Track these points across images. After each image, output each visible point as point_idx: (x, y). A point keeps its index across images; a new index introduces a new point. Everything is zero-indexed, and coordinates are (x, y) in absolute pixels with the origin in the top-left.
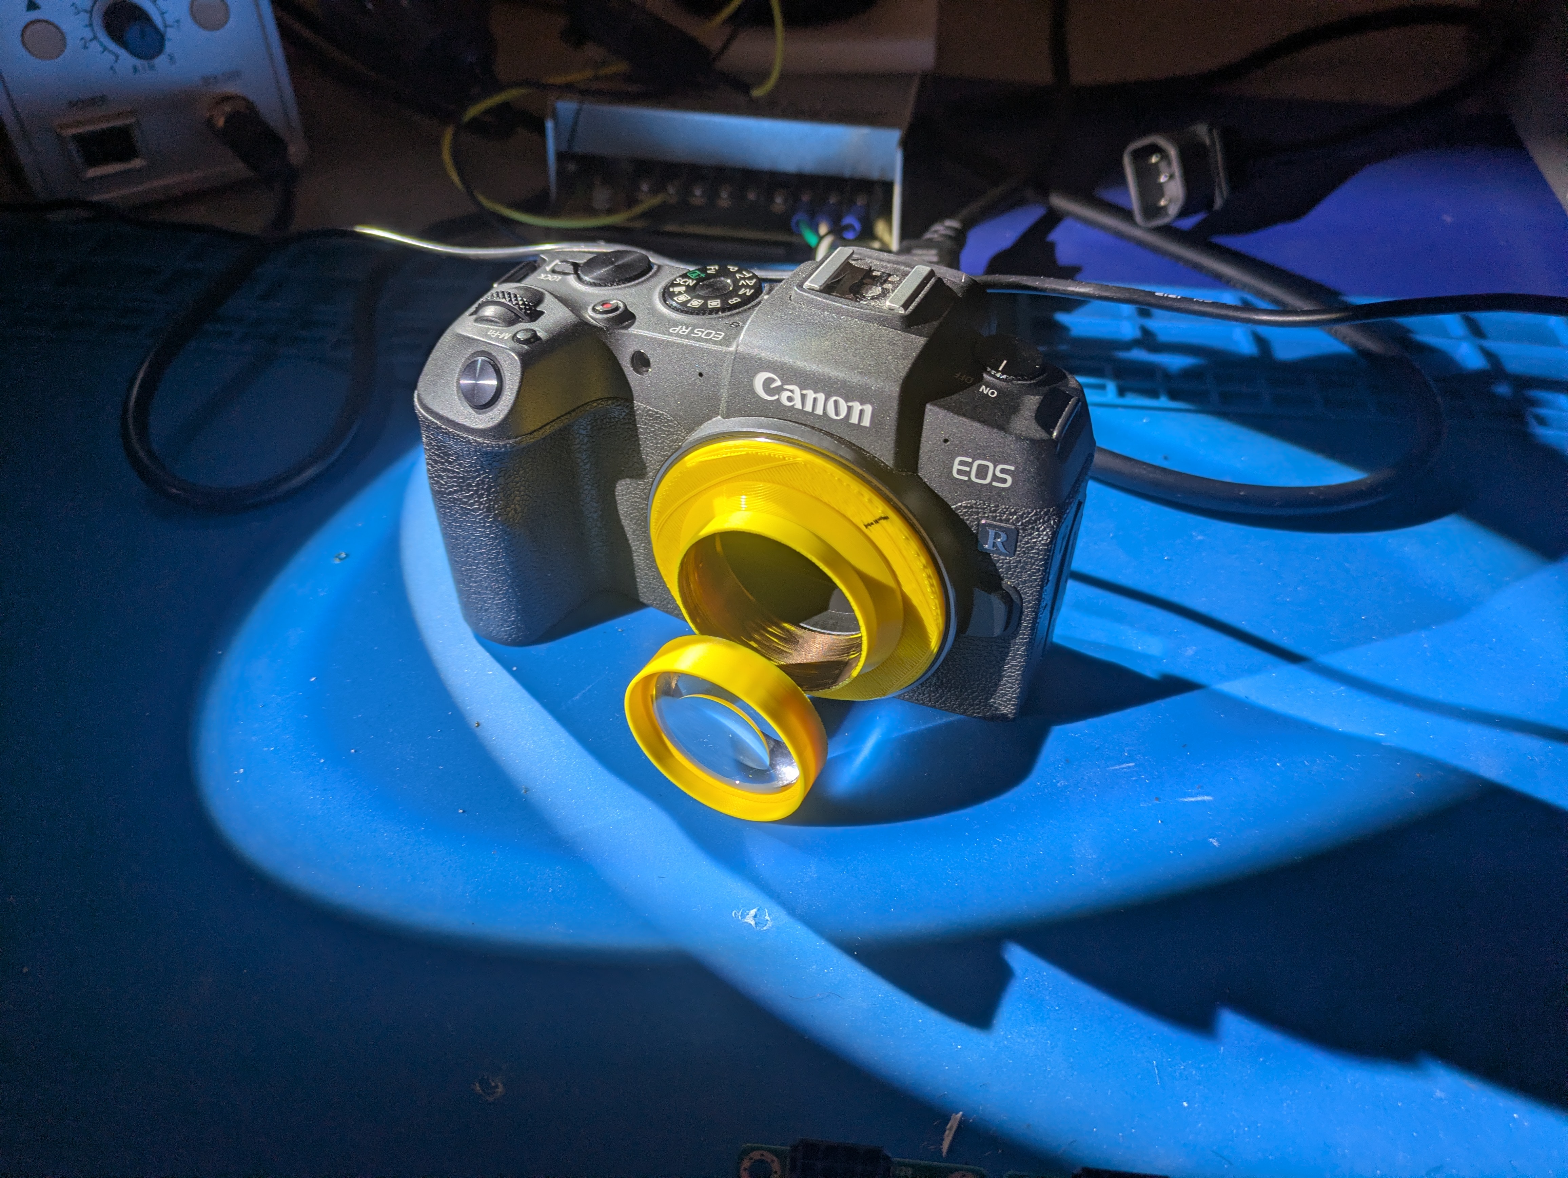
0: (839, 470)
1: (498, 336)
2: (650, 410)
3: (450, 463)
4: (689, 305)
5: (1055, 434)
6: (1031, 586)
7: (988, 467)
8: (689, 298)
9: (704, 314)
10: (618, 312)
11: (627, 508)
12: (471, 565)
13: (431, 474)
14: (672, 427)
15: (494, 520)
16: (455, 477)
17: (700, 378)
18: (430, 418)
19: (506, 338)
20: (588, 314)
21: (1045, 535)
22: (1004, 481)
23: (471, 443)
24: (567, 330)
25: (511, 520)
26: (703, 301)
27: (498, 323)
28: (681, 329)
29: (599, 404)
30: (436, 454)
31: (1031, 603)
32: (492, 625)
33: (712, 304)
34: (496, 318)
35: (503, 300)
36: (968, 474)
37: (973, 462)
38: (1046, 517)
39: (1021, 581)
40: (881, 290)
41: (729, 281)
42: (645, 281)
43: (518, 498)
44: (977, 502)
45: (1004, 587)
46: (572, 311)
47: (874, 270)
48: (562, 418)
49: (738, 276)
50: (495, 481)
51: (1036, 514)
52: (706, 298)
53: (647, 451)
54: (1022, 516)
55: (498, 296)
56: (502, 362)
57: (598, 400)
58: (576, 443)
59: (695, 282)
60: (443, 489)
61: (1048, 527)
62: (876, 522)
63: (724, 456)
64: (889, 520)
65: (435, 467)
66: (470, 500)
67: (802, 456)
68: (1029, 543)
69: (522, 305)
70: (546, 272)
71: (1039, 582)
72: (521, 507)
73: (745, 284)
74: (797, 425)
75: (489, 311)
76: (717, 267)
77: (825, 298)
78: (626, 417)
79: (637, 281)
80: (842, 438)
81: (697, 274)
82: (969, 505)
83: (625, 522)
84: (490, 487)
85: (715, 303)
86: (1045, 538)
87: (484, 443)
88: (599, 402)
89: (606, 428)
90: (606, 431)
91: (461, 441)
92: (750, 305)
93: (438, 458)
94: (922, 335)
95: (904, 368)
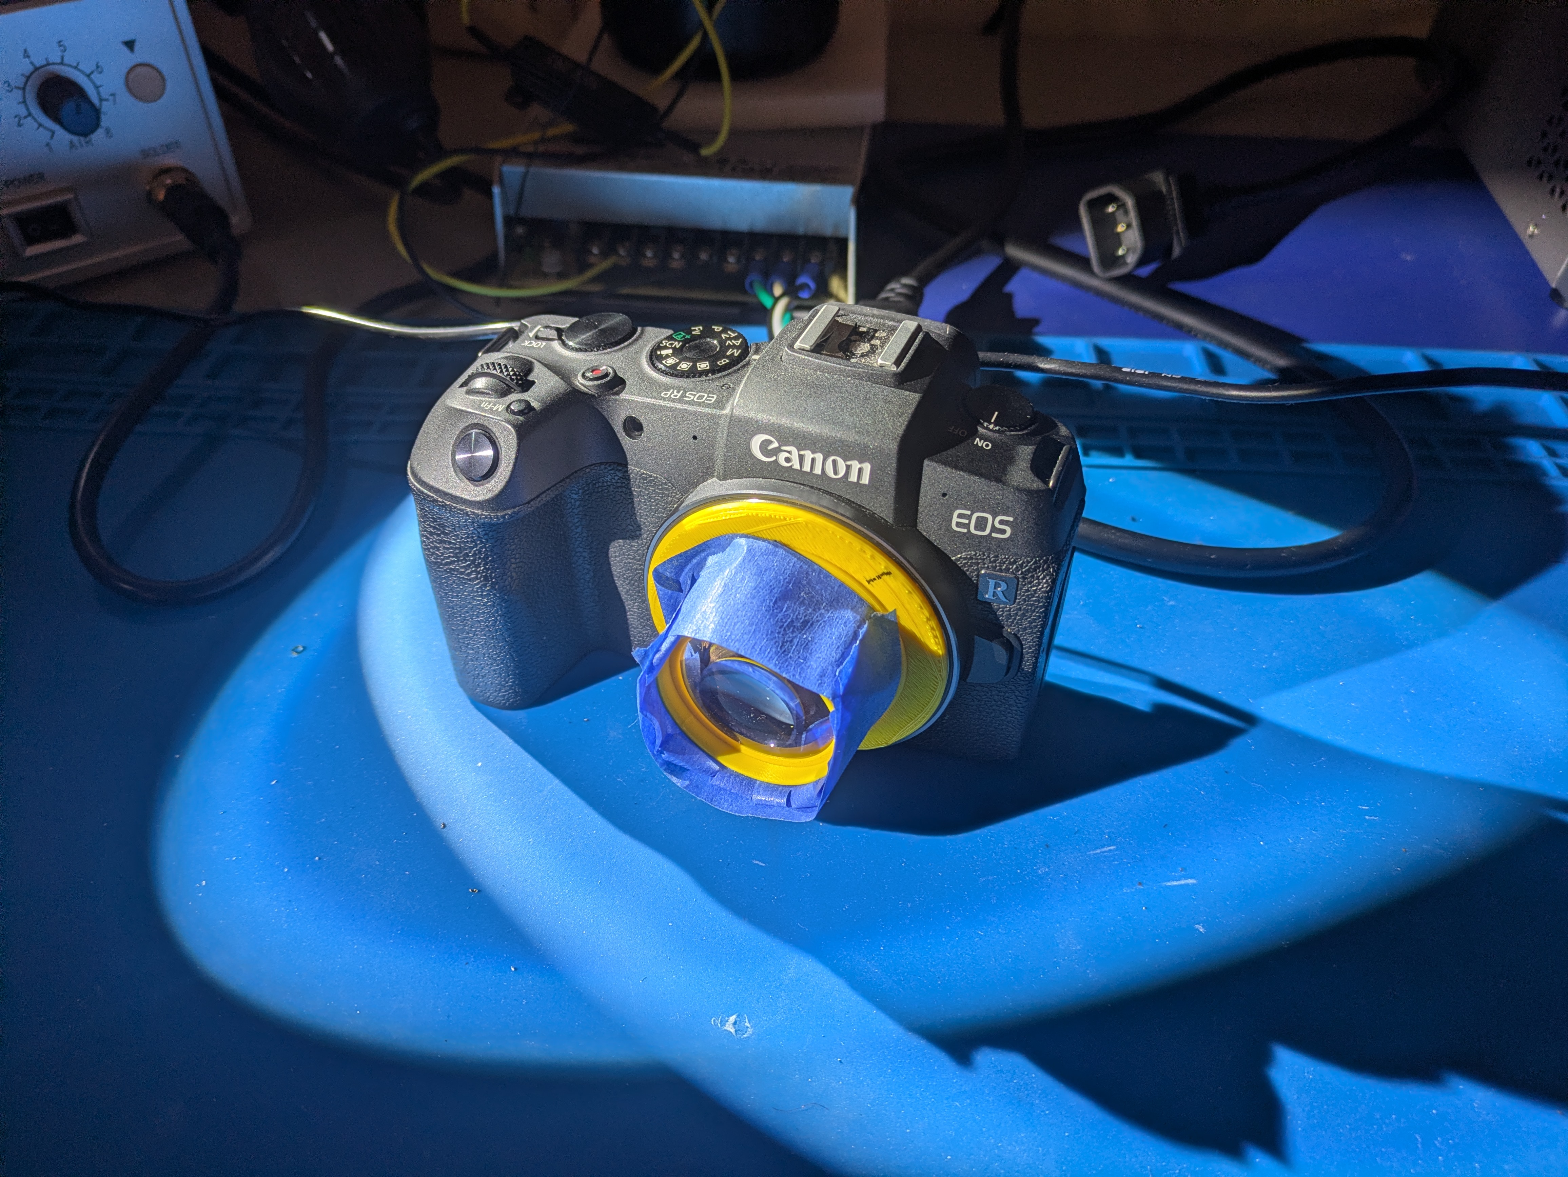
0: (841, 528)
1: (491, 408)
2: (643, 473)
3: (446, 534)
4: (678, 368)
5: (1051, 484)
6: (1032, 632)
8: (678, 361)
9: (693, 377)
11: (620, 569)
12: (468, 633)
13: (426, 545)
14: (666, 489)
15: (491, 588)
16: (451, 548)
17: (694, 441)
18: (426, 491)
19: (500, 410)
20: (578, 381)
21: (1045, 583)
22: (1003, 532)
23: (468, 515)
24: (560, 399)
25: (508, 587)
26: (691, 364)
27: (490, 394)
28: (673, 392)
29: (592, 470)
30: (431, 527)
31: (1031, 649)
32: (489, 690)
33: (702, 366)
34: (488, 390)
35: (494, 372)
36: (967, 526)
37: (972, 514)
38: (1046, 566)
39: (1021, 628)
40: (869, 347)
41: (715, 342)
42: (630, 344)
43: (514, 566)
44: (976, 553)
45: (1004, 635)
46: (562, 379)
47: (861, 326)
48: (557, 485)
49: (723, 336)
50: (492, 551)
51: (1035, 562)
52: (695, 361)
53: (640, 513)
54: (1021, 565)
55: (488, 368)
56: (498, 434)
57: (591, 465)
58: (567, 508)
59: (681, 343)
60: (439, 560)
61: (1047, 575)
62: (879, 577)
63: (724, 518)
64: (891, 575)
65: (431, 538)
66: (467, 570)
67: (803, 516)
68: (1029, 591)
69: (513, 375)
70: (530, 339)
71: (1040, 628)
72: (517, 574)
73: (731, 344)
74: (795, 485)
75: (480, 383)
76: (702, 328)
77: (816, 358)
78: (619, 481)
79: (622, 345)
80: (841, 497)
81: (682, 336)
82: (968, 556)
83: (619, 583)
84: (486, 557)
85: (704, 365)
86: (1045, 586)
87: (482, 515)
88: (592, 467)
89: (599, 492)
90: (599, 494)
91: (458, 513)
92: (739, 366)
93: (433, 529)
94: (915, 391)
95: (901, 426)
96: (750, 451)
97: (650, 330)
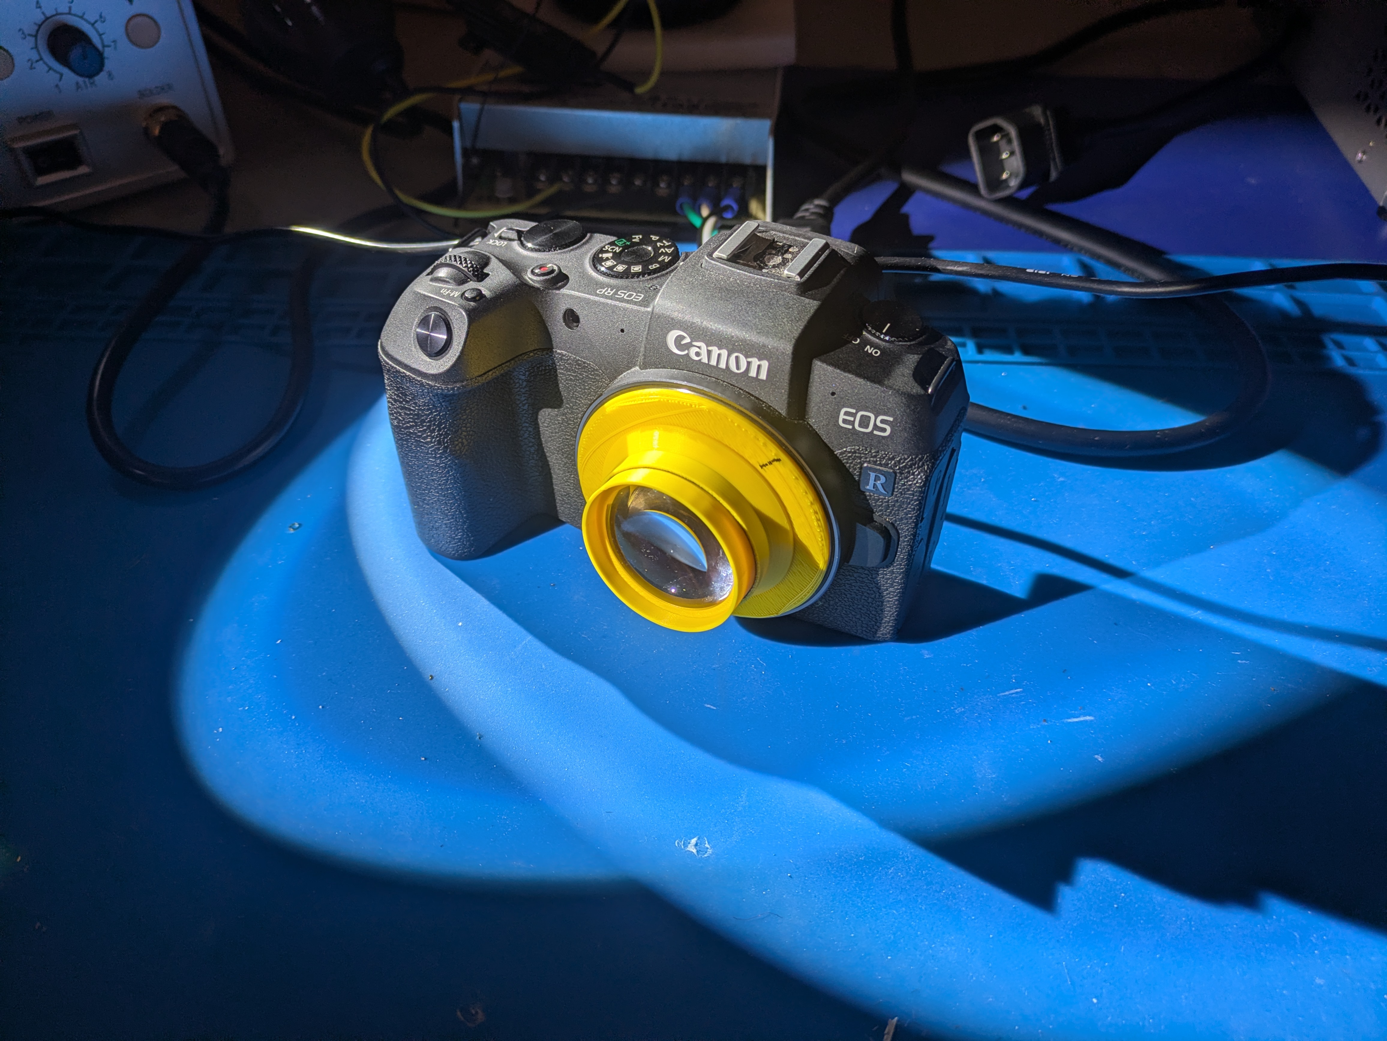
0: (740, 417)
1: (449, 294)
2: (579, 360)
3: (407, 402)
4: (615, 270)
5: (930, 390)
6: (907, 523)
7: (870, 417)
8: (615, 263)
9: (627, 278)
10: (553, 275)
11: (559, 444)
12: (424, 490)
13: (391, 411)
14: (598, 375)
15: (443, 452)
16: (411, 414)
17: (622, 333)
18: (390, 363)
19: (455, 296)
21: (920, 479)
22: (884, 430)
23: (424, 386)
24: (508, 290)
25: (458, 452)
26: (627, 266)
27: (448, 282)
28: (607, 290)
29: (535, 354)
30: (396, 395)
31: (906, 538)
32: (442, 541)
33: (635, 269)
34: (448, 278)
35: (455, 263)
36: (852, 423)
38: (921, 463)
39: (898, 518)
40: (781, 260)
41: (650, 248)
42: (578, 247)
43: (465, 433)
44: (859, 448)
46: (513, 273)
47: (777, 242)
48: (503, 366)
50: (445, 419)
51: (912, 460)
52: (630, 264)
53: (576, 395)
54: (899, 461)
55: (450, 259)
56: (453, 318)
57: (534, 350)
58: (516, 387)
59: (621, 249)
60: (401, 424)
61: (922, 471)
62: (770, 463)
63: (641, 402)
64: (781, 462)
65: (395, 405)
66: (424, 434)
67: (707, 404)
68: (905, 485)
69: (471, 267)
70: (495, 239)
71: (915, 519)
72: (467, 441)
73: (664, 251)
74: (703, 376)
75: (443, 273)
76: (641, 237)
77: (730, 266)
79: (572, 248)
80: (742, 390)
81: (623, 242)
82: (853, 450)
84: (440, 424)
85: (637, 269)
86: (920, 481)
87: (435, 386)
88: (535, 352)
89: (542, 375)
90: (542, 377)
91: (416, 384)
92: (668, 270)
93: (397, 397)
94: (814, 299)
95: (796, 330)
97: (598, 236)
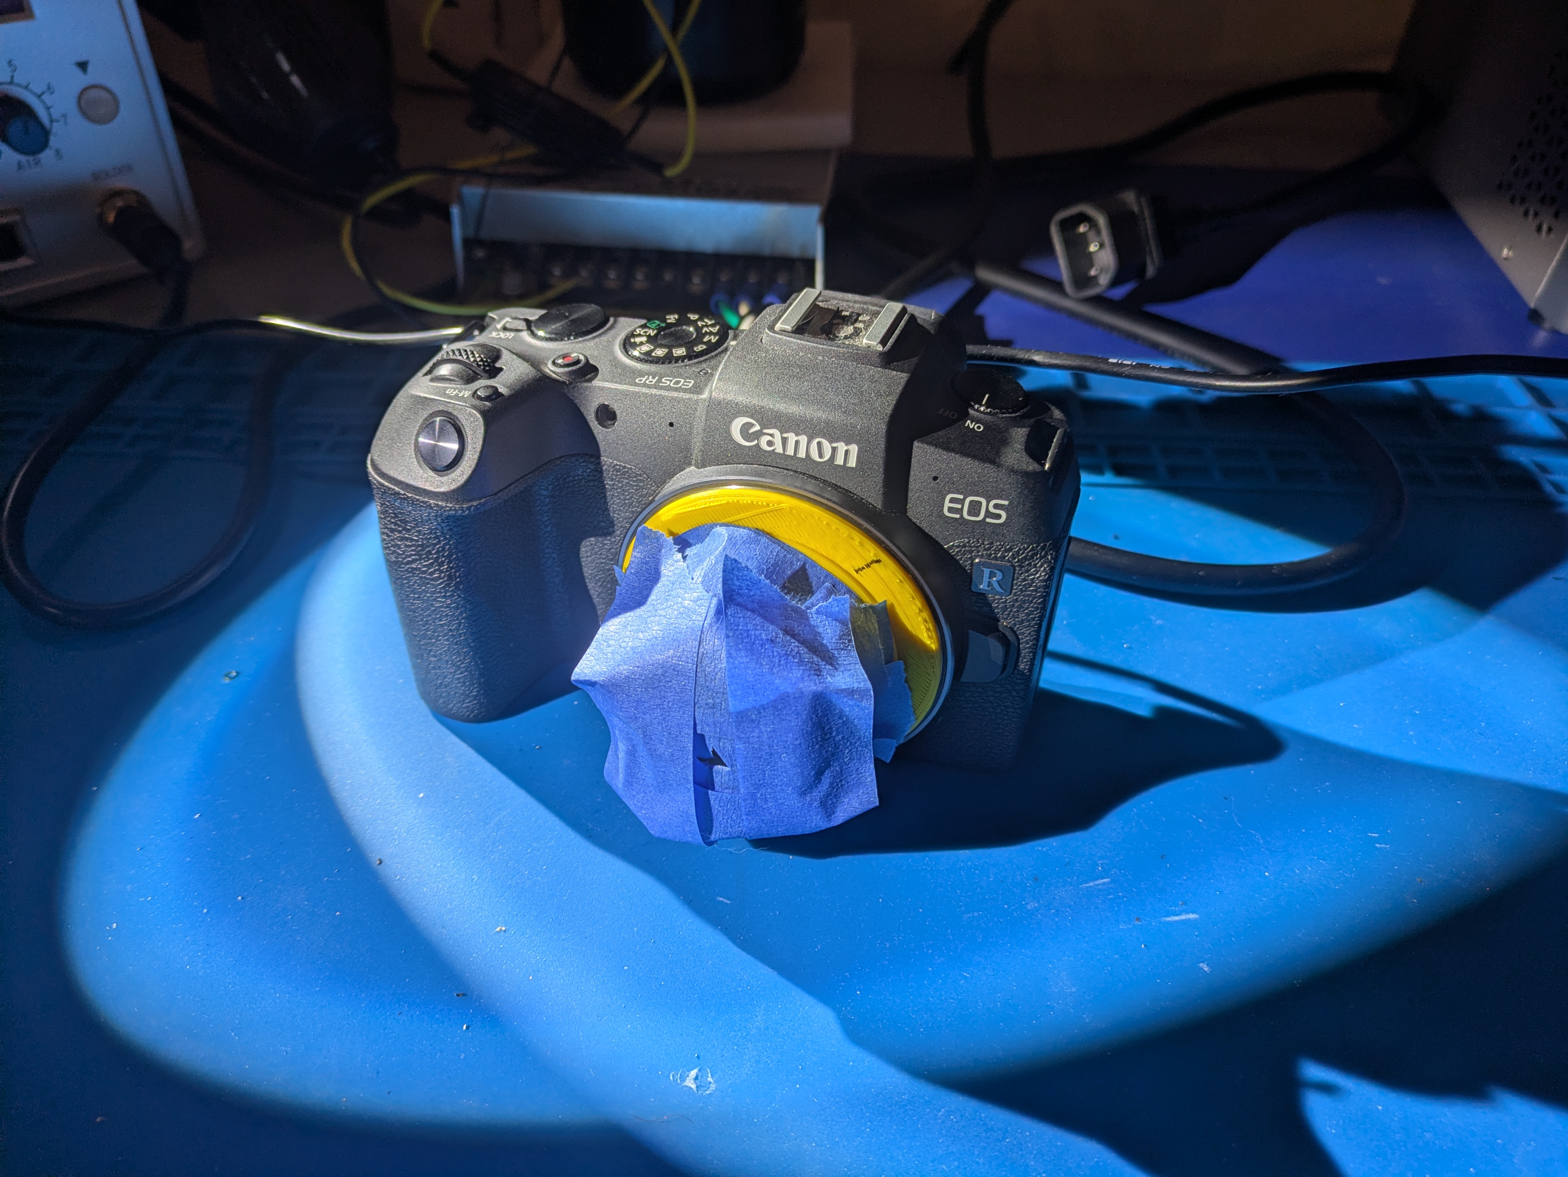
0: (827, 514)
1: (457, 395)
2: (617, 465)
3: (408, 531)
4: (653, 354)
5: (1047, 466)
6: (1029, 626)
7: (981, 503)
8: (652, 348)
9: (670, 363)
10: (577, 367)
11: (592, 570)
12: (430, 639)
13: (386, 544)
14: (641, 481)
15: (455, 589)
16: (413, 545)
17: (671, 428)
18: (386, 484)
19: (466, 396)
20: (549, 368)
21: (1043, 571)
22: (999, 516)
23: (431, 508)
24: (529, 385)
25: (474, 587)
26: (667, 350)
27: (454, 380)
28: (648, 378)
29: (562, 462)
30: (392, 523)
31: (1028, 643)
32: (453, 701)
33: (678, 352)
34: (454, 376)
35: (460, 358)
37: (965, 499)
38: (1043, 553)
39: (1018, 621)
40: (853, 330)
41: (691, 329)
42: (602, 333)
43: (479, 565)
44: (970, 541)
45: (1000, 629)
46: (532, 366)
47: (842, 311)
48: (526, 477)
49: (700, 324)
50: (456, 548)
51: (1032, 549)
52: (670, 347)
53: (613, 508)
54: (1018, 552)
55: (454, 353)
56: (464, 422)
57: (561, 457)
58: (537, 505)
59: (655, 331)
60: (400, 559)
61: (1045, 562)
62: (868, 566)
63: (703, 506)
64: (881, 563)
65: (391, 536)
66: (430, 569)
67: (787, 502)
68: (1026, 580)
69: (480, 361)
70: (497, 330)
71: (1037, 620)
72: (482, 574)
73: (708, 331)
74: (778, 470)
75: (445, 370)
76: (676, 317)
77: (797, 339)
78: (591, 474)
79: (594, 335)
80: (827, 481)
81: (656, 324)
82: (962, 544)
83: (590, 585)
84: (450, 556)
85: (680, 352)
86: (1043, 574)
87: (447, 507)
88: (562, 459)
89: (569, 487)
90: (569, 490)
91: (421, 506)
92: (717, 352)
93: (394, 526)
94: (902, 372)
95: (889, 405)
96: (730, 435)
97: (622, 320)
